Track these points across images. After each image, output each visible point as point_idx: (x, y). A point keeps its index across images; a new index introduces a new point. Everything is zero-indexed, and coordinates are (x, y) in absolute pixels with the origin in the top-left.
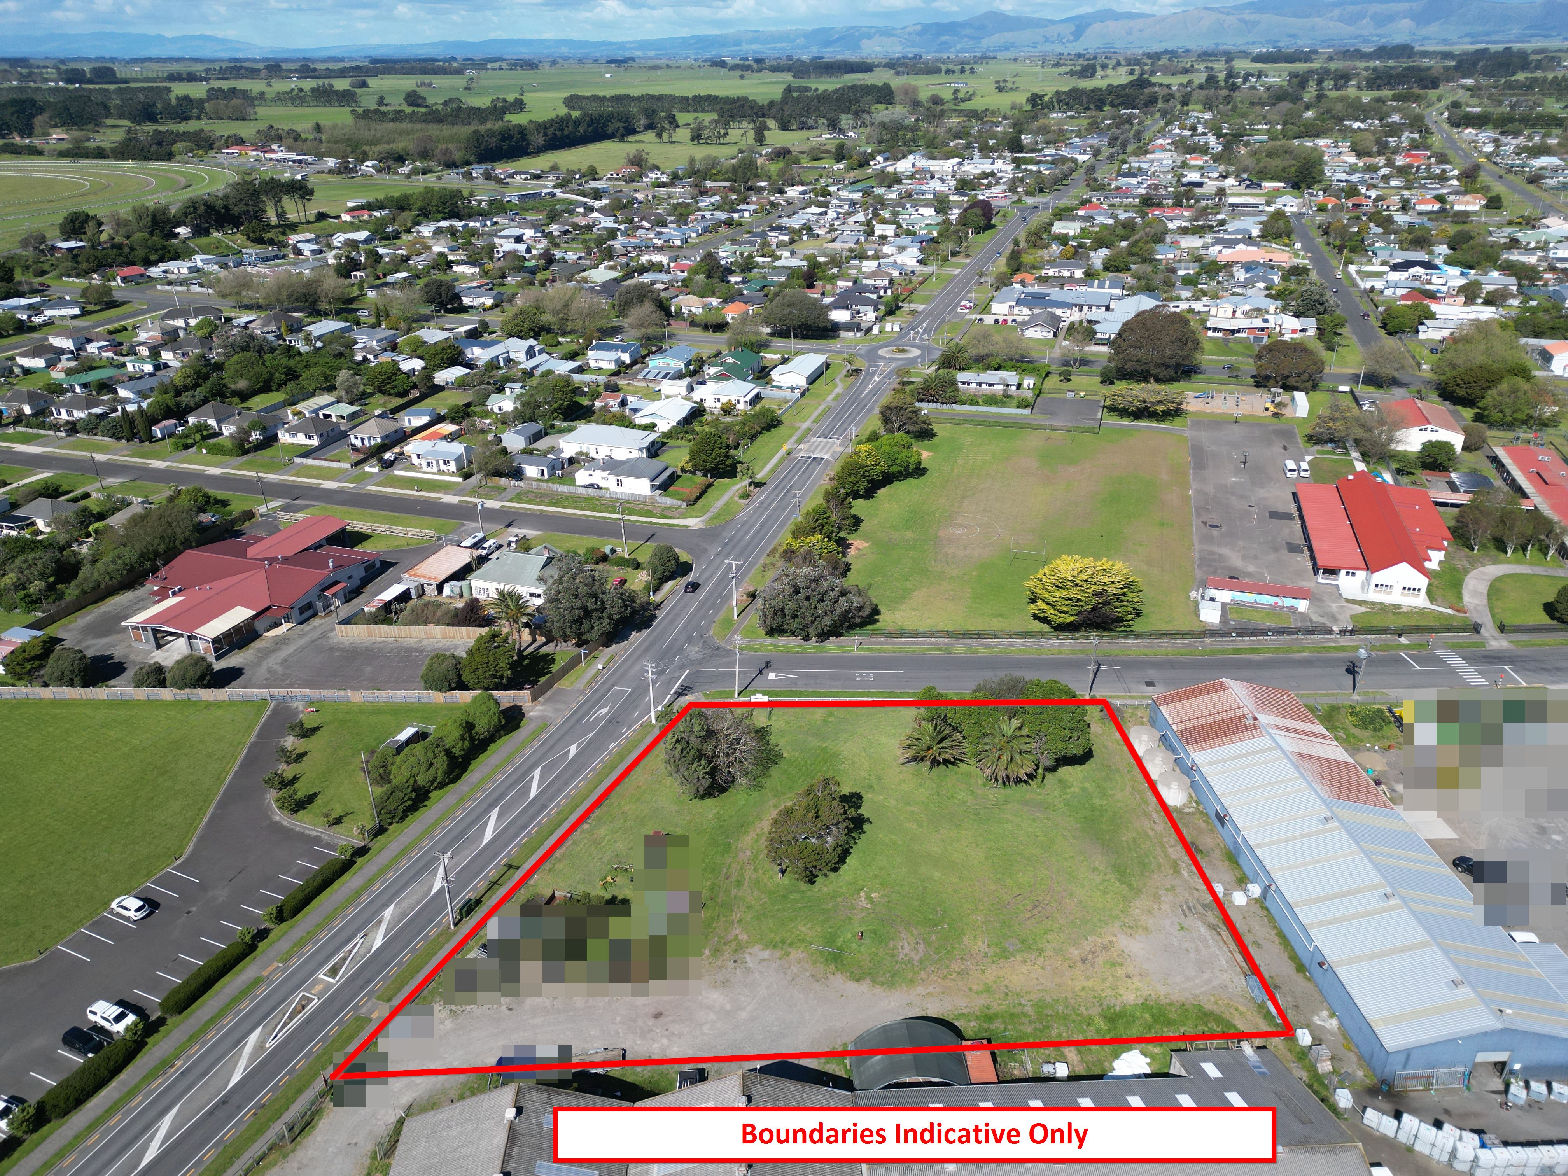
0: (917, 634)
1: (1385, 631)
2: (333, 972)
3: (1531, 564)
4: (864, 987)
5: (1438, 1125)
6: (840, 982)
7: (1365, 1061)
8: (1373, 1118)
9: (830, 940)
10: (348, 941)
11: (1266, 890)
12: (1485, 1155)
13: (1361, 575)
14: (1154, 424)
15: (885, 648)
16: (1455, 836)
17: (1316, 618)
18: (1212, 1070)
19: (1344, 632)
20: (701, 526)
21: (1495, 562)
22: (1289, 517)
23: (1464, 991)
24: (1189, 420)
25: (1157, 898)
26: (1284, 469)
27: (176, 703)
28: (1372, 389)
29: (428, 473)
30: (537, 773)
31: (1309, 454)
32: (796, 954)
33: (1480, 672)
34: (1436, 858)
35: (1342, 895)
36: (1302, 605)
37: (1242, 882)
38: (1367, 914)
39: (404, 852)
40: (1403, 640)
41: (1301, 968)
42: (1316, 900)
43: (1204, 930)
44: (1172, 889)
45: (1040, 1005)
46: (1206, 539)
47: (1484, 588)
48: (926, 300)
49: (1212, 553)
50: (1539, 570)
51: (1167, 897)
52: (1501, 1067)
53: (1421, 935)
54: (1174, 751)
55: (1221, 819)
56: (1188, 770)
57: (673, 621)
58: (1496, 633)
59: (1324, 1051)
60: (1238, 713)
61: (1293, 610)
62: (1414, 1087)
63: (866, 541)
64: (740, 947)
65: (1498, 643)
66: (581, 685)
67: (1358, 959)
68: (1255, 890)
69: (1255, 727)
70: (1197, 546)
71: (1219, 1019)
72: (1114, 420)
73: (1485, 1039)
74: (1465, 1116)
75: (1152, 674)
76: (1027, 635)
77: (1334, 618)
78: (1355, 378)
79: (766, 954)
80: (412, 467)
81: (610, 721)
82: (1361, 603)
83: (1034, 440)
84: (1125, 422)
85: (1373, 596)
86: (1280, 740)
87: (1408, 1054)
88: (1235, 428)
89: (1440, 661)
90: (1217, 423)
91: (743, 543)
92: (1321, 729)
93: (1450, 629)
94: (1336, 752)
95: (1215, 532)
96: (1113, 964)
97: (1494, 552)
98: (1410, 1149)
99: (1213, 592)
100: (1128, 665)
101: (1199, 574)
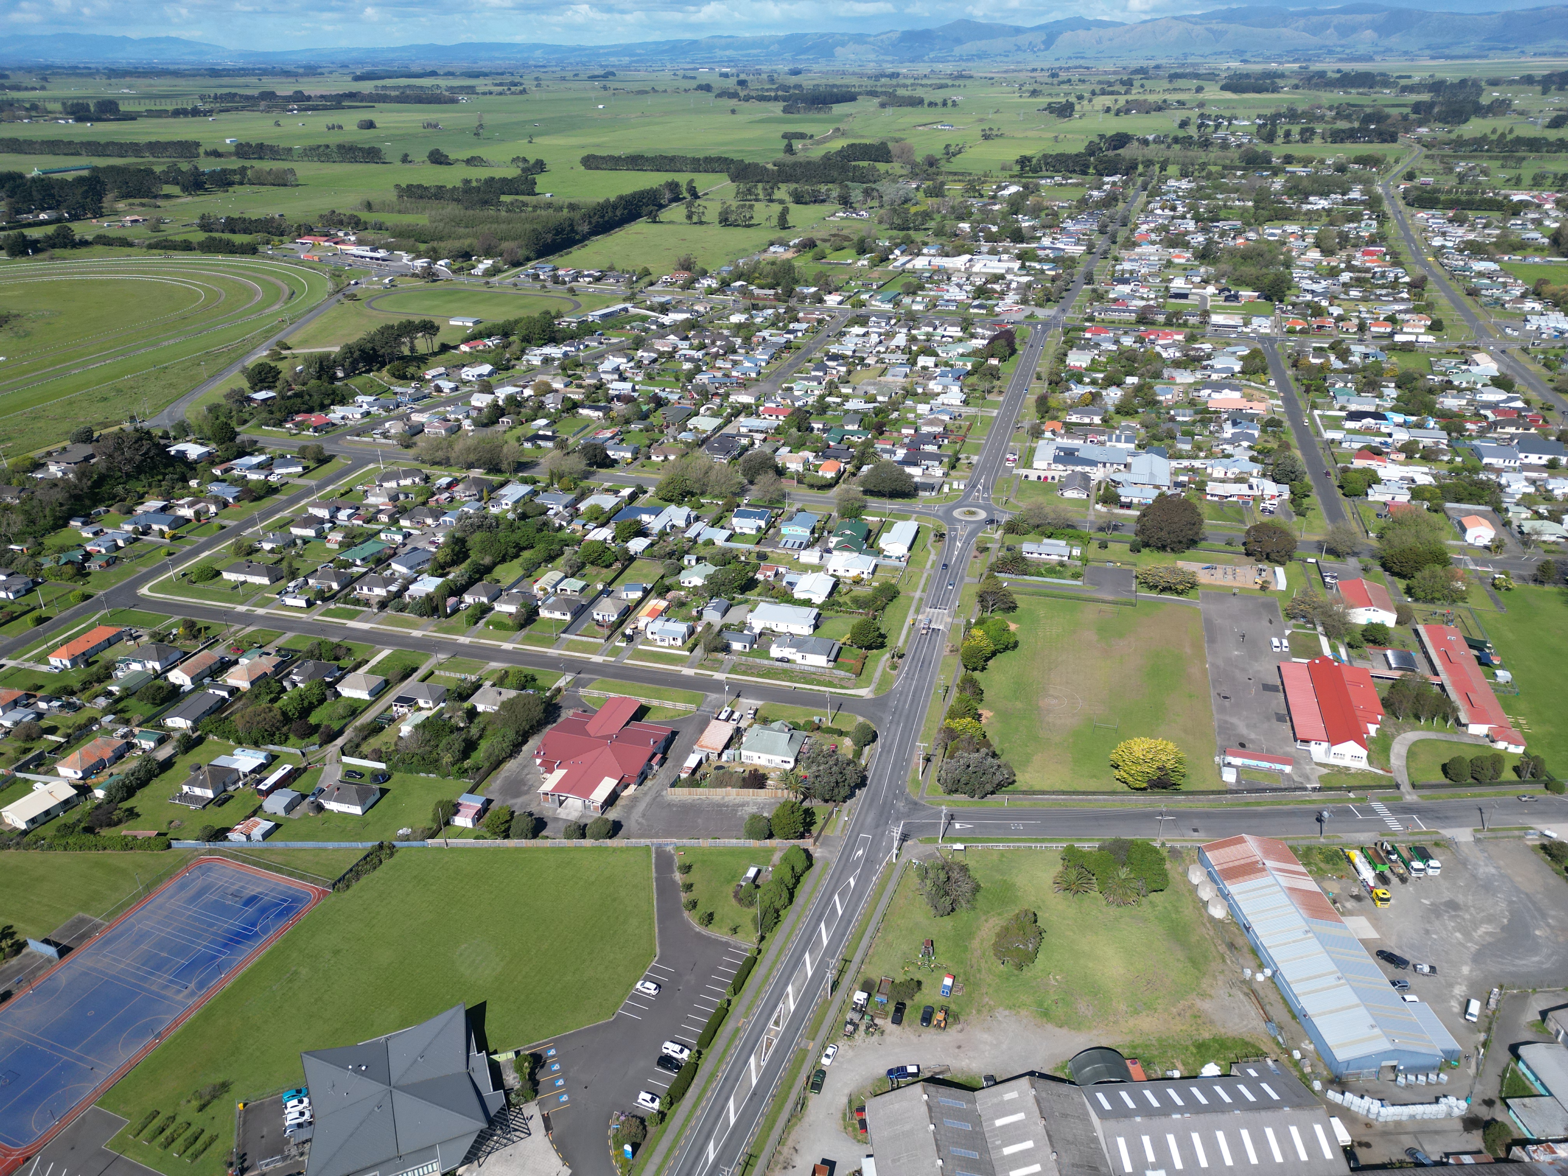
0: (1043, 793)
1: (1340, 789)
2: (777, 1023)
3: (1437, 731)
4: (1064, 1031)
5: (1362, 1097)
6: (1050, 1027)
7: (1328, 1066)
8: (1333, 1096)
9: (1040, 1004)
10: (775, 1006)
11: (1274, 973)
12: (1383, 1110)
13: (1325, 745)
14: (1175, 597)
15: (1024, 803)
16: (1376, 936)
17: (1296, 778)
18: (1252, 1073)
19: (1314, 789)
20: (871, 696)
21: (1414, 729)
22: (1274, 689)
23: (1377, 1031)
24: (1200, 591)
25: (1215, 977)
26: (1271, 643)
27: (593, 849)
28: (1332, 557)
29: (661, 647)
30: (836, 897)
31: (1288, 628)
32: (1023, 1012)
33: (1398, 820)
34: (1366, 953)
35: (1315, 977)
36: (1288, 769)
37: (1261, 967)
38: (1328, 988)
39: (781, 951)
40: (1351, 795)
41: (1294, 1017)
42: (1302, 980)
43: (1242, 996)
44: (1222, 972)
45: (1160, 1040)
46: (1222, 710)
47: (1404, 752)
48: (977, 450)
49: (1226, 722)
50: (1441, 736)
51: (1220, 978)
52: (1394, 1068)
53: (1355, 1000)
54: (1215, 882)
55: (1248, 929)
56: (1225, 896)
57: (879, 780)
58: (1410, 789)
59: (1307, 1062)
60: (1253, 859)
61: (1281, 772)
62: (1352, 1079)
63: (991, 710)
64: (991, 1009)
65: (1411, 797)
66: (838, 833)
67: (1324, 1014)
68: (1268, 972)
69: (1264, 870)
70: (1216, 716)
71: (1253, 1046)
72: (1145, 593)
73: (1386, 1055)
74: (1376, 1092)
75: (1196, 823)
76: (1113, 793)
77: (1308, 779)
78: (1319, 547)
79: (1007, 1013)
80: (647, 642)
81: (866, 860)
82: (1324, 765)
83: (1090, 613)
84: (1153, 594)
85: (1332, 761)
86: (1280, 879)
87: (1348, 1063)
88: (1234, 601)
89: (1373, 812)
90: (1222, 594)
91: (906, 712)
92: (1302, 869)
93: (1381, 787)
94: (1309, 884)
95: (1227, 702)
96: (1195, 1017)
97: (1412, 720)
98: (1348, 1109)
99: (1230, 759)
100: (1181, 816)
101: (1219, 741)
